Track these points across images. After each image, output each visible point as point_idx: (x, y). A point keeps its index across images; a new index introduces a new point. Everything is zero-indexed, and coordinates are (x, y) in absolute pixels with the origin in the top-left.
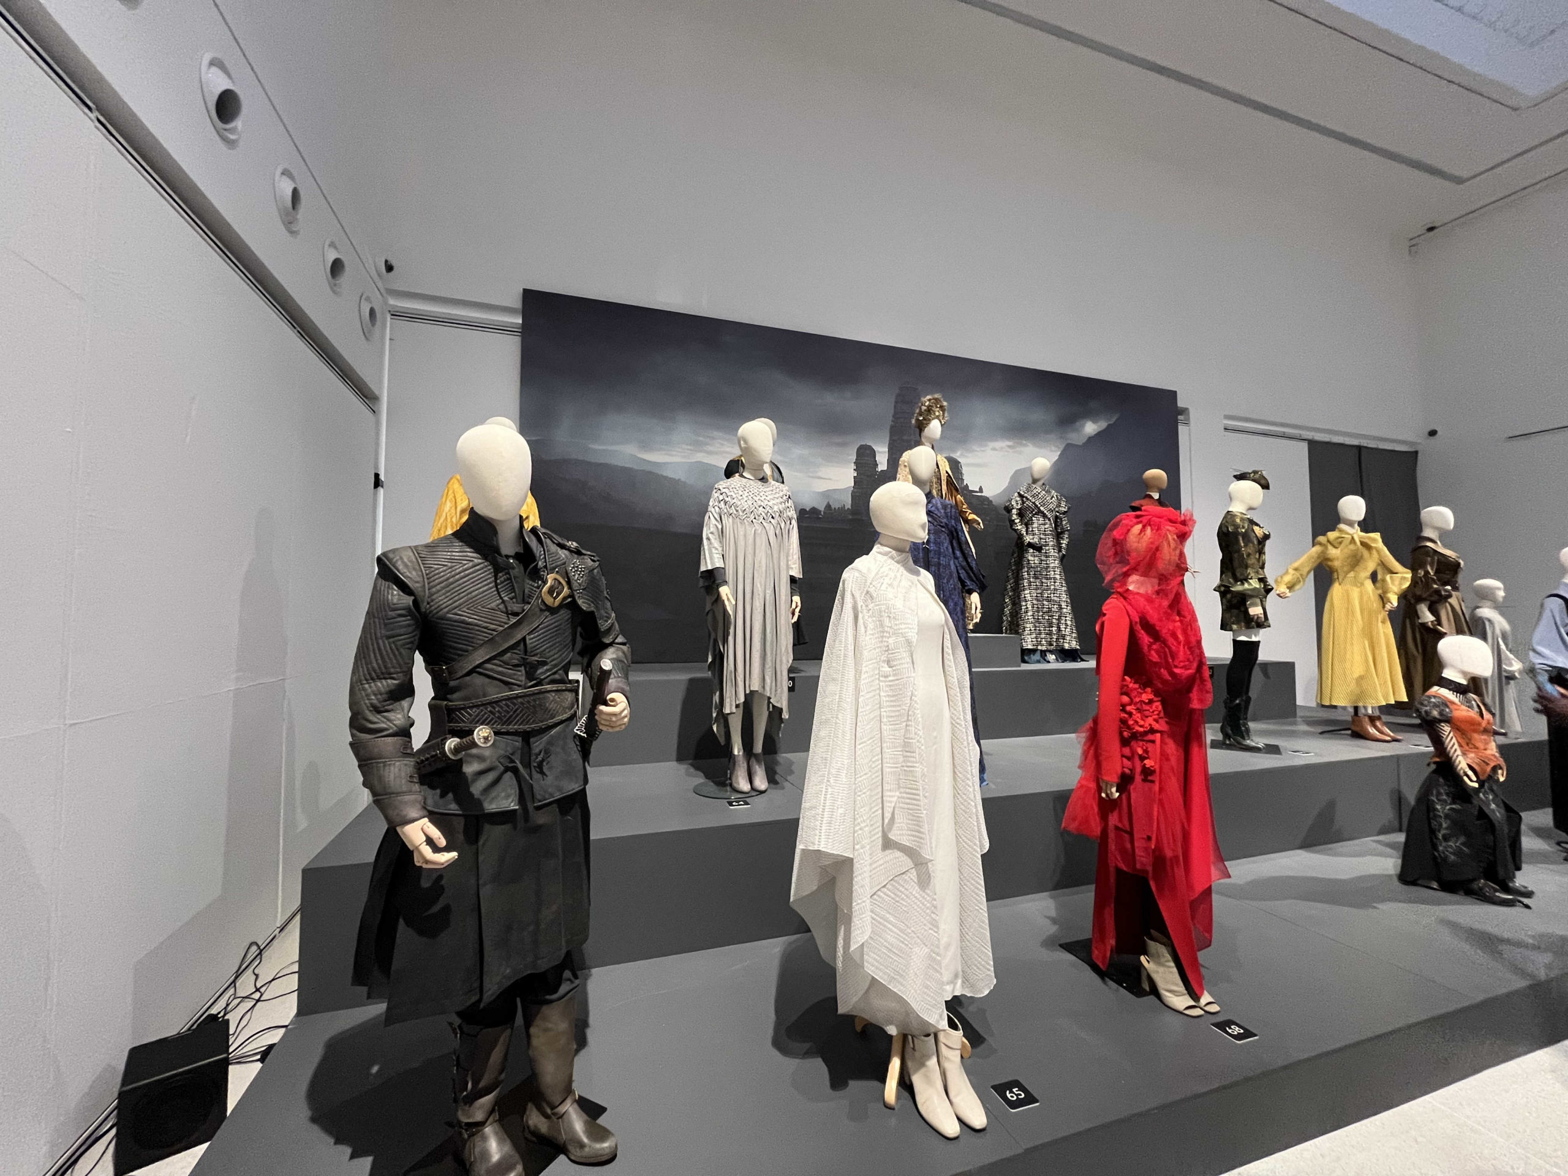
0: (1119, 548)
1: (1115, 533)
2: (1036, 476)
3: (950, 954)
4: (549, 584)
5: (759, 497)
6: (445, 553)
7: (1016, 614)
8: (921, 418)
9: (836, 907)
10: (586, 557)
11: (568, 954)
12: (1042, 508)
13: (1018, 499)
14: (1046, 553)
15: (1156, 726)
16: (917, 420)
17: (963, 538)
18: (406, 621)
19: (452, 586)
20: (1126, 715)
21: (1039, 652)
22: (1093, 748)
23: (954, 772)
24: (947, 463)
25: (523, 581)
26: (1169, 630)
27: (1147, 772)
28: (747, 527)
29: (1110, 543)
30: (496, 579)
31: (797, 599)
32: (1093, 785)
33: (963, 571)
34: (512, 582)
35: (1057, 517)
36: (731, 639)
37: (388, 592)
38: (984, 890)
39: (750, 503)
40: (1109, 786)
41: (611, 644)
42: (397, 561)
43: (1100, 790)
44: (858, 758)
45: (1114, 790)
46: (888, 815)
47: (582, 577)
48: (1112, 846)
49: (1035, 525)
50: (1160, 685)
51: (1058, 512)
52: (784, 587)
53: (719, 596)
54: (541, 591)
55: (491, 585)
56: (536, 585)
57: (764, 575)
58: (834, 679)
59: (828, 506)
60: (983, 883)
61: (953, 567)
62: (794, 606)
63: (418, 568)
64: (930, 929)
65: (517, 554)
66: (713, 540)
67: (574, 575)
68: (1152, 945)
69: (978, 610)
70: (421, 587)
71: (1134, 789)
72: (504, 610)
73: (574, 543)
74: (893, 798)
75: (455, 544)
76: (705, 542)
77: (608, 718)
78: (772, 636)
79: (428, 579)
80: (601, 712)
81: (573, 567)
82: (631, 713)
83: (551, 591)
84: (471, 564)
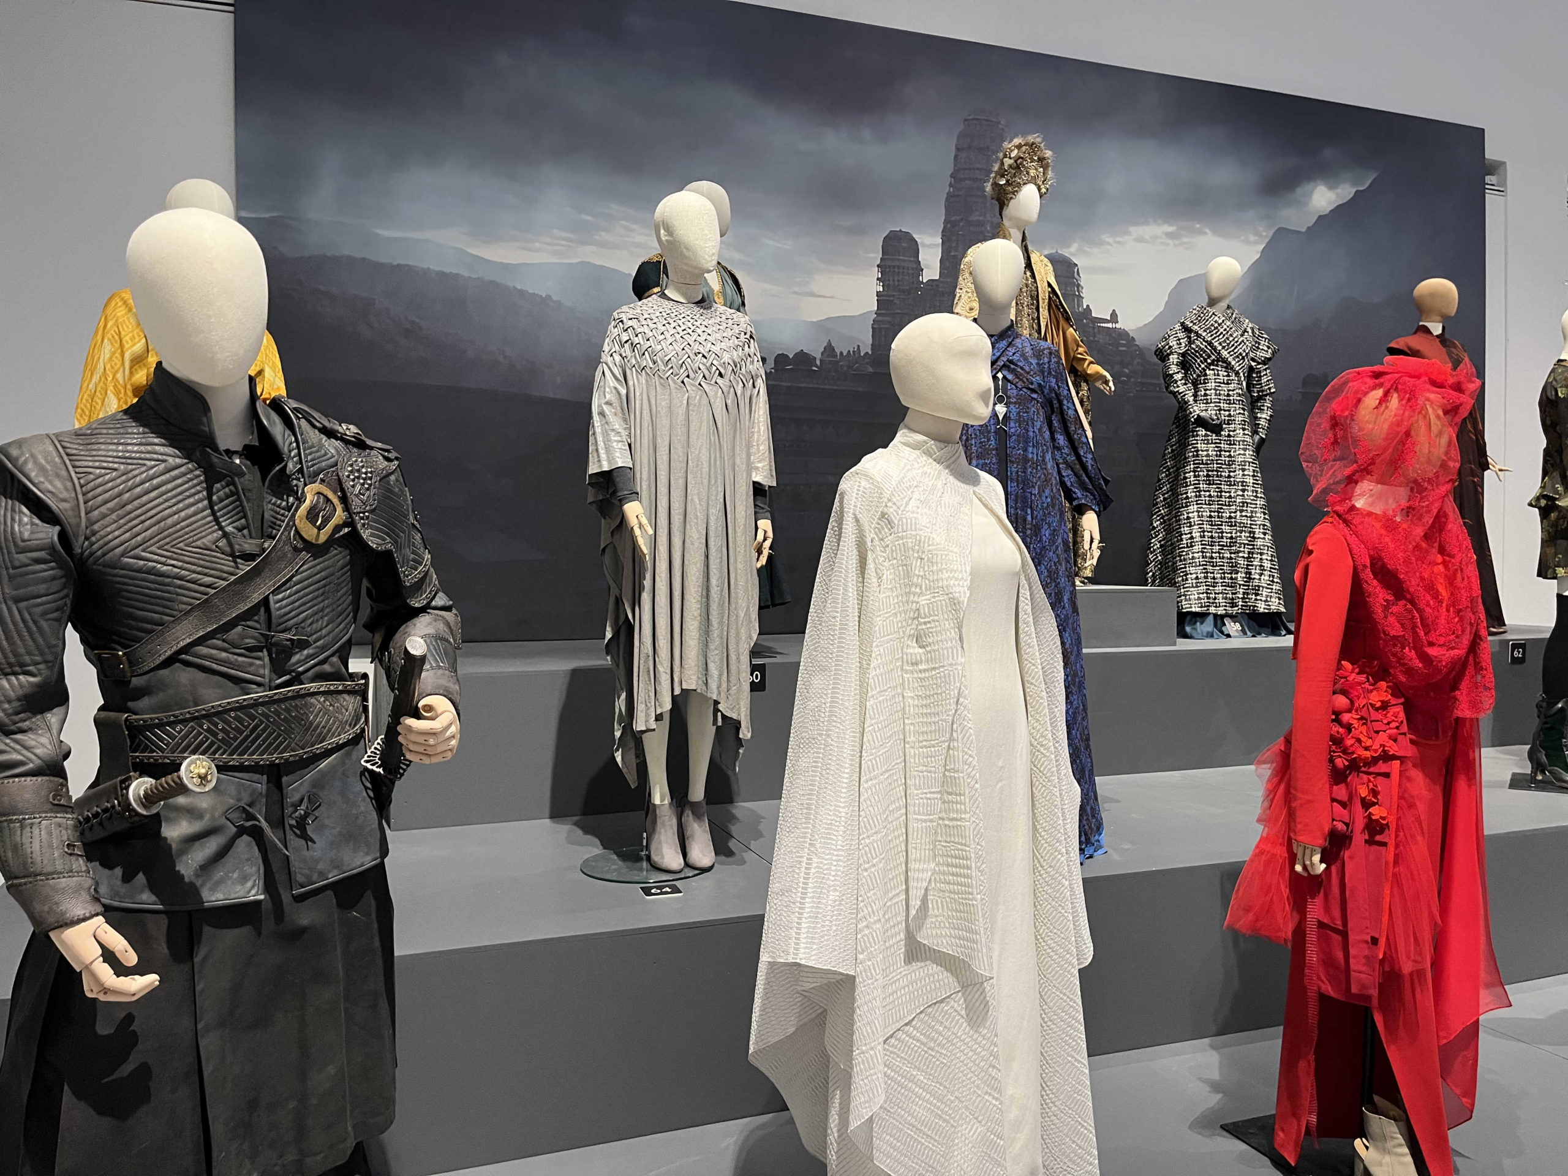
0: (1340, 433)
1: (1333, 405)
2: (1215, 293)
3: (1022, 1137)
4: (308, 502)
5: (695, 336)
6: (114, 447)
7: (1171, 548)
8: (1003, 182)
9: (825, 1061)
10: (374, 452)
11: (359, 1148)
12: (1224, 353)
13: (1181, 335)
14: (1229, 436)
15: (1393, 749)
16: (995, 185)
17: (1071, 412)
18: (47, 571)
19: (129, 507)
20: (1341, 730)
21: (1211, 617)
22: (1282, 786)
23: (1035, 828)
24: (1050, 267)
25: (262, 499)
26: (1422, 578)
27: (1374, 828)
28: (674, 391)
29: (1325, 424)
30: (209, 497)
31: (765, 524)
32: (1281, 852)
33: (1070, 472)
34: (239, 499)
35: (1251, 369)
36: (646, 597)
37: (13, 519)
38: (1082, 1029)
39: (678, 347)
40: (1308, 852)
41: (423, 610)
42: (26, 461)
43: (1293, 859)
44: (863, 806)
45: (1317, 858)
46: (915, 903)
47: (368, 489)
48: (1312, 955)
49: (1211, 385)
50: (1402, 678)
51: (1253, 360)
52: (743, 504)
53: (623, 521)
54: (294, 515)
55: (200, 505)
56: (284, 503)
57: (706, 481)
58: (824, 669)
59: (829, 349)
60: (1081, 1017)
61: (1050, 464)
62: (760, 537)
63: (64, 473)
64: (986, 1093)
65: (246, 447)
66: (611, 417)
67: (353, 486)
68: (1376, 1122)
69: (1095, 544)
70: (72, 509)
71: (1351, 857)
72: (228, 549)
73: (351, 427)
74: (923, 872)
75: (130, 430)
76: (596, 417)
77: (421, 739)
78: (722, 590)
79: (84, 495)
80: (409, 729)
81: (351, 472)
82: (462, 730)
83: (312, 515)
84: (162, 466)
